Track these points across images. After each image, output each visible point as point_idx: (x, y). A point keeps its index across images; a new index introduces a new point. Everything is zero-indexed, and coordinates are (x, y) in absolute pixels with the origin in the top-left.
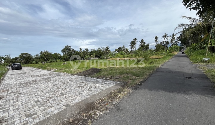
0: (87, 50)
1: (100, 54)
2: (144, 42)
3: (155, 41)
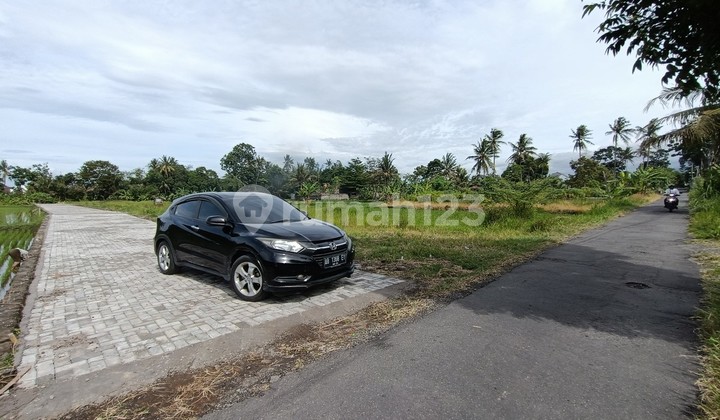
0: (311, 162)
1: (359, 182)
2: (528, 146)
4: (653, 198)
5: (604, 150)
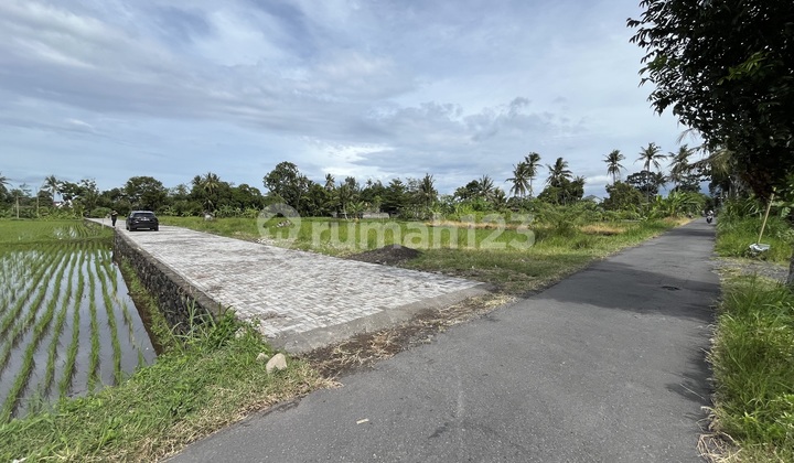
0: (351, 181)
1: (399, 202)
4: (684, 222)
5: (637, 174)
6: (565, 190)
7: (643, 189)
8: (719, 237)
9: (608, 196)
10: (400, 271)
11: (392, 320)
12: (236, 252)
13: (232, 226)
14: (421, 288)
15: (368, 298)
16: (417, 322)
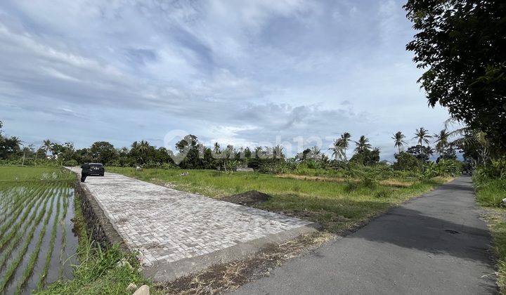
1: (260, 161)
2: (366, 143)
3: (396, 144)
4: (449, 180)
5: (414, 147)
6: (367, 156)
7: (419, 157)
8: (477, 191)
9: (396, 161)
10: (255, 210)
11: (243, 253)
12: (147, 193)
13: (151, 174)
14: (268, 225)
15: (227, 233)
16: (261, 256)
